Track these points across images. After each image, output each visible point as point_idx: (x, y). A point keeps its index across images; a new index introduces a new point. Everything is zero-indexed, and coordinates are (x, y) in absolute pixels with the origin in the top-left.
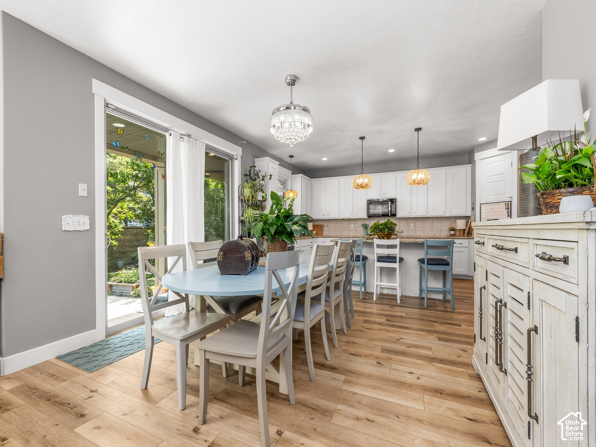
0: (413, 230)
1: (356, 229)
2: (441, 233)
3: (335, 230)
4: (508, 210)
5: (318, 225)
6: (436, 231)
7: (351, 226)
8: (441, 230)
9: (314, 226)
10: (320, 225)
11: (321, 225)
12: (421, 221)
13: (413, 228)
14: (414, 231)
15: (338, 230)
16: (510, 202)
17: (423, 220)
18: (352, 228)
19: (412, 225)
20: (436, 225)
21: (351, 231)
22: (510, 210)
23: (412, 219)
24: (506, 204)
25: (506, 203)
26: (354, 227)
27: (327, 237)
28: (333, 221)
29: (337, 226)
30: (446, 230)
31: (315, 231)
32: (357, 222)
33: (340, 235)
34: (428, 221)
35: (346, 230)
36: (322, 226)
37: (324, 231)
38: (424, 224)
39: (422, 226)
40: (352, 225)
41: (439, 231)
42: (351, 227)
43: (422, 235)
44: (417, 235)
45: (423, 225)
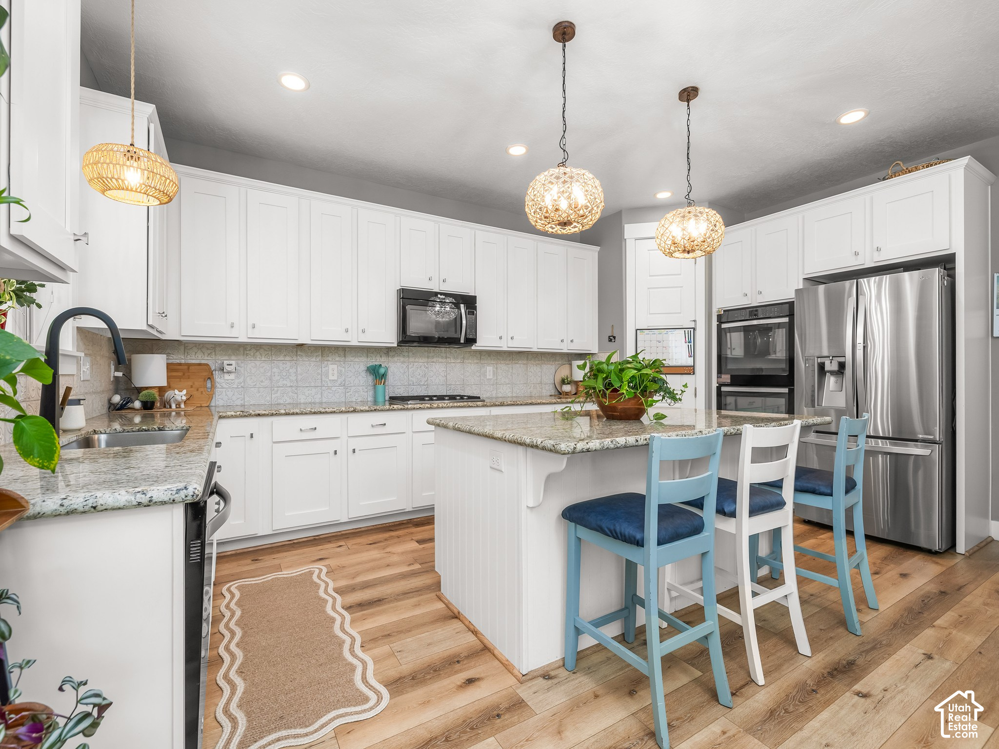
0: (491, 383)
1: (344, 380)
2: (542, 388)
3: (267, 383)
4: (689, 344)
5: (189, 365)
6: (533, 385)
7: (331, 372)
8: (541, 383)
9: (170, 368)
10: (200, 364)
11: (207, 365)
12: (508, 362)
13: (491, 377)
14: (493, 385)
15: (280, 384)
16: (692, 330)
17: (511, 357)
18: (331, 378)
19: (489, 370)
20: (532, 371)
21: (329, 388)
22: (692, 344)
23: (489, 356)
24: (686, 332)
25: (687, 330)
26: (340, 374)
27: (264, 415)
28: (257, 350)
29: (275, 370)
30: (549, 382)
31: (184, 392)
32: (349, 358)
33: (289, 401)
34: (520, 362)
35: (313, 384)
36: (210, 368)
37: (218, 391)
38: (512, 368)
39: (510, 374)
40: (331, 367)
41: (538, 385)
42: (327, 376)
43: (510, 395)
44: (500, 395)
45: (511, 370)
